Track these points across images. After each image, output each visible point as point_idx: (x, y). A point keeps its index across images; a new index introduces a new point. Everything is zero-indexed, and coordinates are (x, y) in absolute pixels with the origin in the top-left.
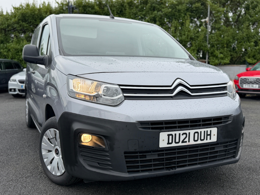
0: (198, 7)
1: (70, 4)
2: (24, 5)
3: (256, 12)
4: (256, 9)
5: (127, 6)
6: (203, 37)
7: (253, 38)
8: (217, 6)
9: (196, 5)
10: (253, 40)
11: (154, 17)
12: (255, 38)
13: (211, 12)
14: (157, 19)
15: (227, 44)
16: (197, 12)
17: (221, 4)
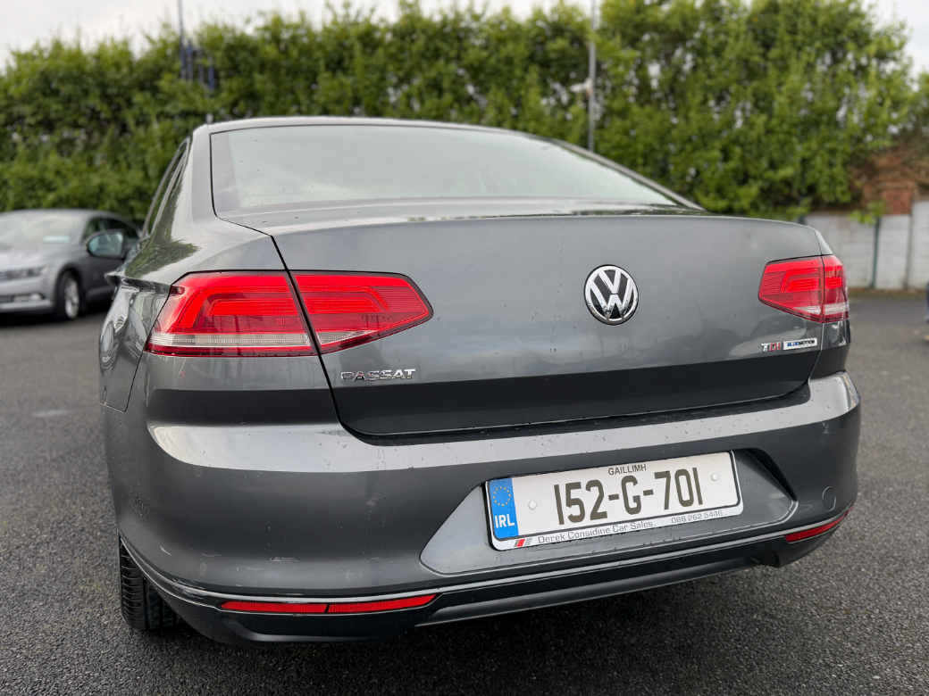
0: (563, 52)
1: (185, 43)
2: (46, 44)
3: (725, 64)
4: (723, 55)
5: (358, 47)
6: (578, 135)
7: (716, 139)
8: (615, 44)
9: (556, 45)
11: (435, 80)
12: (722, 138)
13: (598, 65)
14: (446, 84)
16: (560, 64)
17: (625, 41)
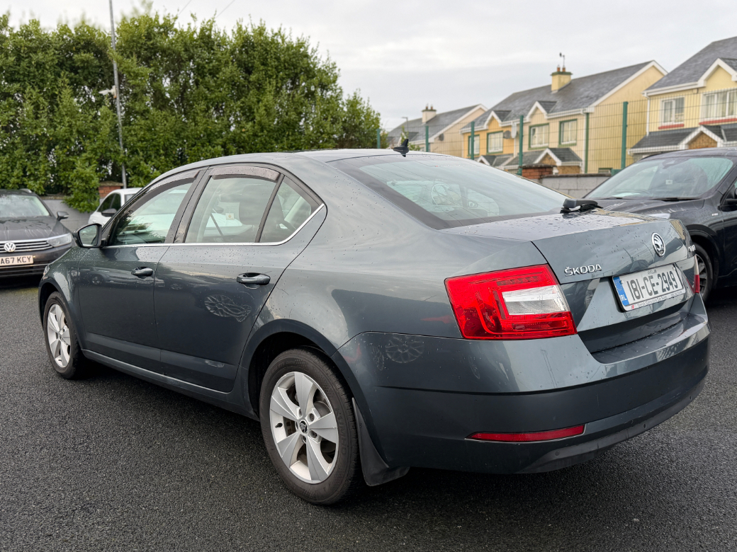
0: (87, 62)
3: (219, 82)
4: (217, 76)
6: (108, 130)
7: (218, 138)
8: (132, 60)
9: (81, 56)
10: (220, 141)
12: (222, 137)
13: (120, 76)
15: (166, 149)
16: (86, 72)
17: (140, 59)
